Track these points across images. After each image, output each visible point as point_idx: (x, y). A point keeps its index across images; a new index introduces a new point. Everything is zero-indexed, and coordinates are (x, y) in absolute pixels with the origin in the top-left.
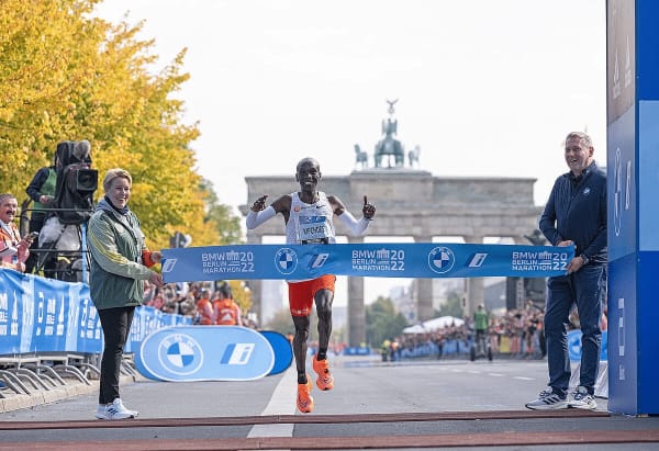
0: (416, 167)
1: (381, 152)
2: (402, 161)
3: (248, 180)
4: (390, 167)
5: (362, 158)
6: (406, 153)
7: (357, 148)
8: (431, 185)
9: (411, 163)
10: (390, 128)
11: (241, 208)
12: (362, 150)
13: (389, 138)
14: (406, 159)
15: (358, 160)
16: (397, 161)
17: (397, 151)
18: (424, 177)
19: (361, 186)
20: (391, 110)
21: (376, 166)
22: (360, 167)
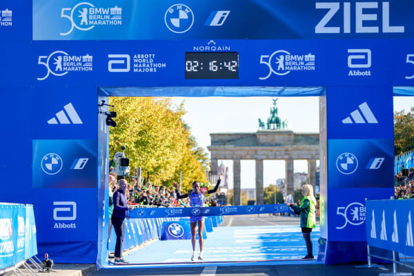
0: (286, 129)
1: (271, 122)
2: (280, 126)
3: (211, 135)
4: (274, 129)
5: (262, 125)
6: (281, 122)
7: (260, 120)
8: (292, 137)
9: (283, 127)
10: (274, 112)
11: (208, 147)
12: (262, 121)
13: (273, 116)
14: (282, 125)
15: (260, 126)
16: (277, 126)
17: (277, 121)
18: (290, 133)
19: (261, 137)
20: (275, 104)
21: (268, 128)
22: (261, 129)
